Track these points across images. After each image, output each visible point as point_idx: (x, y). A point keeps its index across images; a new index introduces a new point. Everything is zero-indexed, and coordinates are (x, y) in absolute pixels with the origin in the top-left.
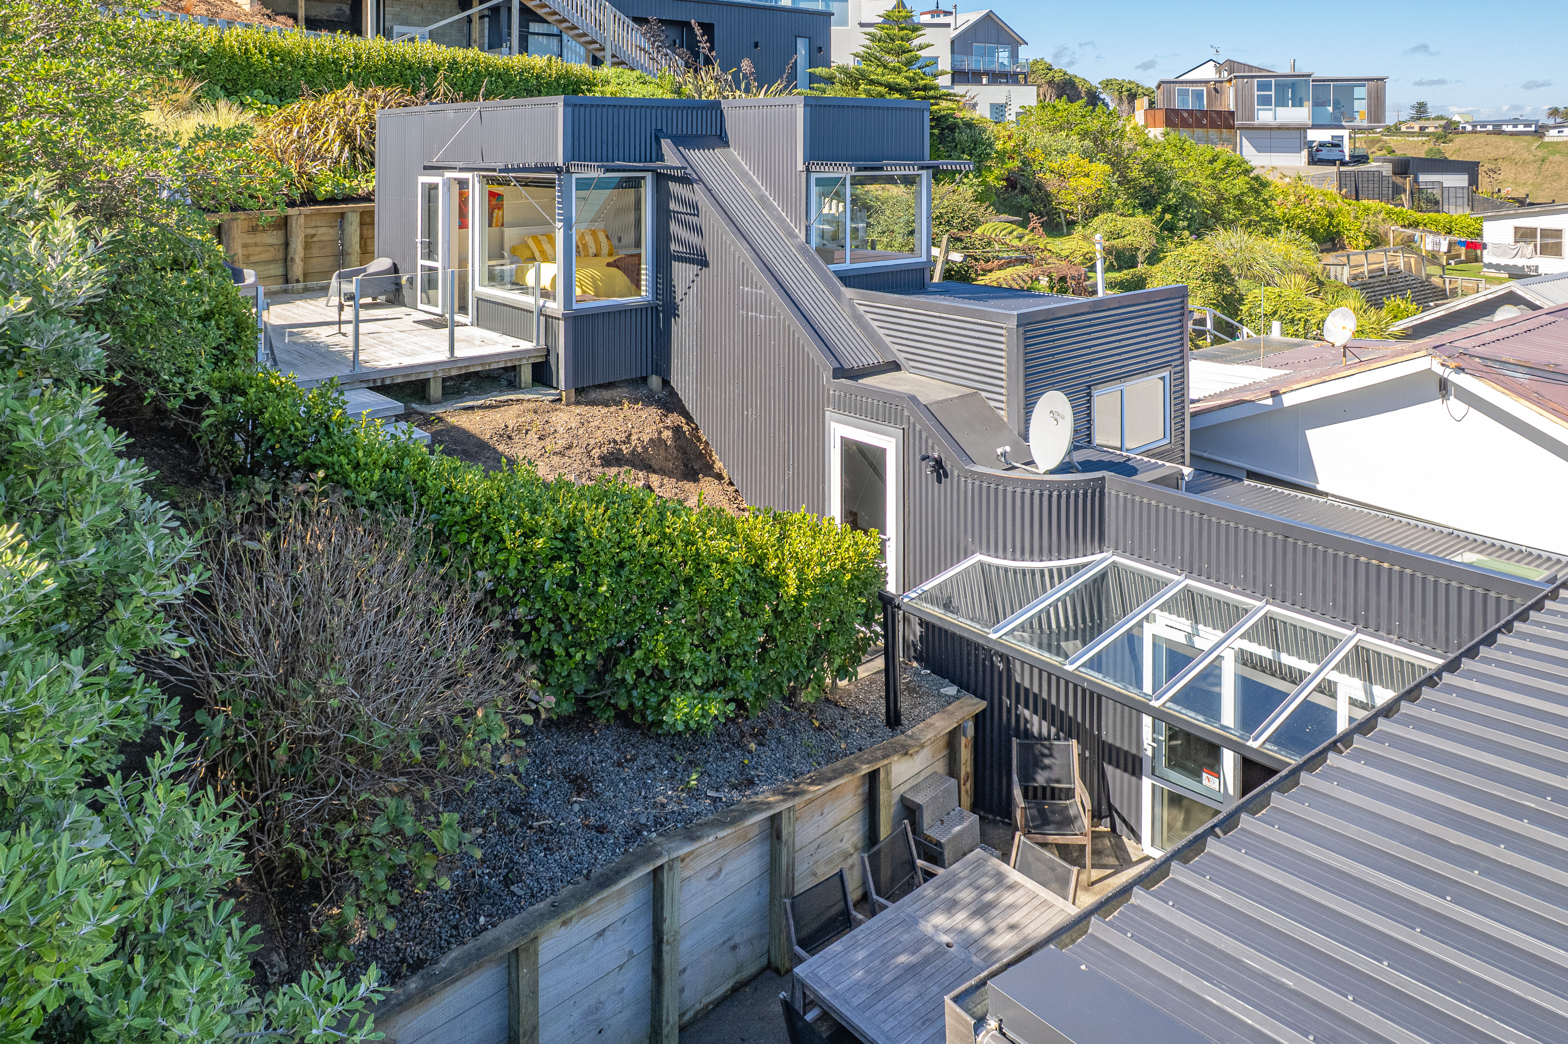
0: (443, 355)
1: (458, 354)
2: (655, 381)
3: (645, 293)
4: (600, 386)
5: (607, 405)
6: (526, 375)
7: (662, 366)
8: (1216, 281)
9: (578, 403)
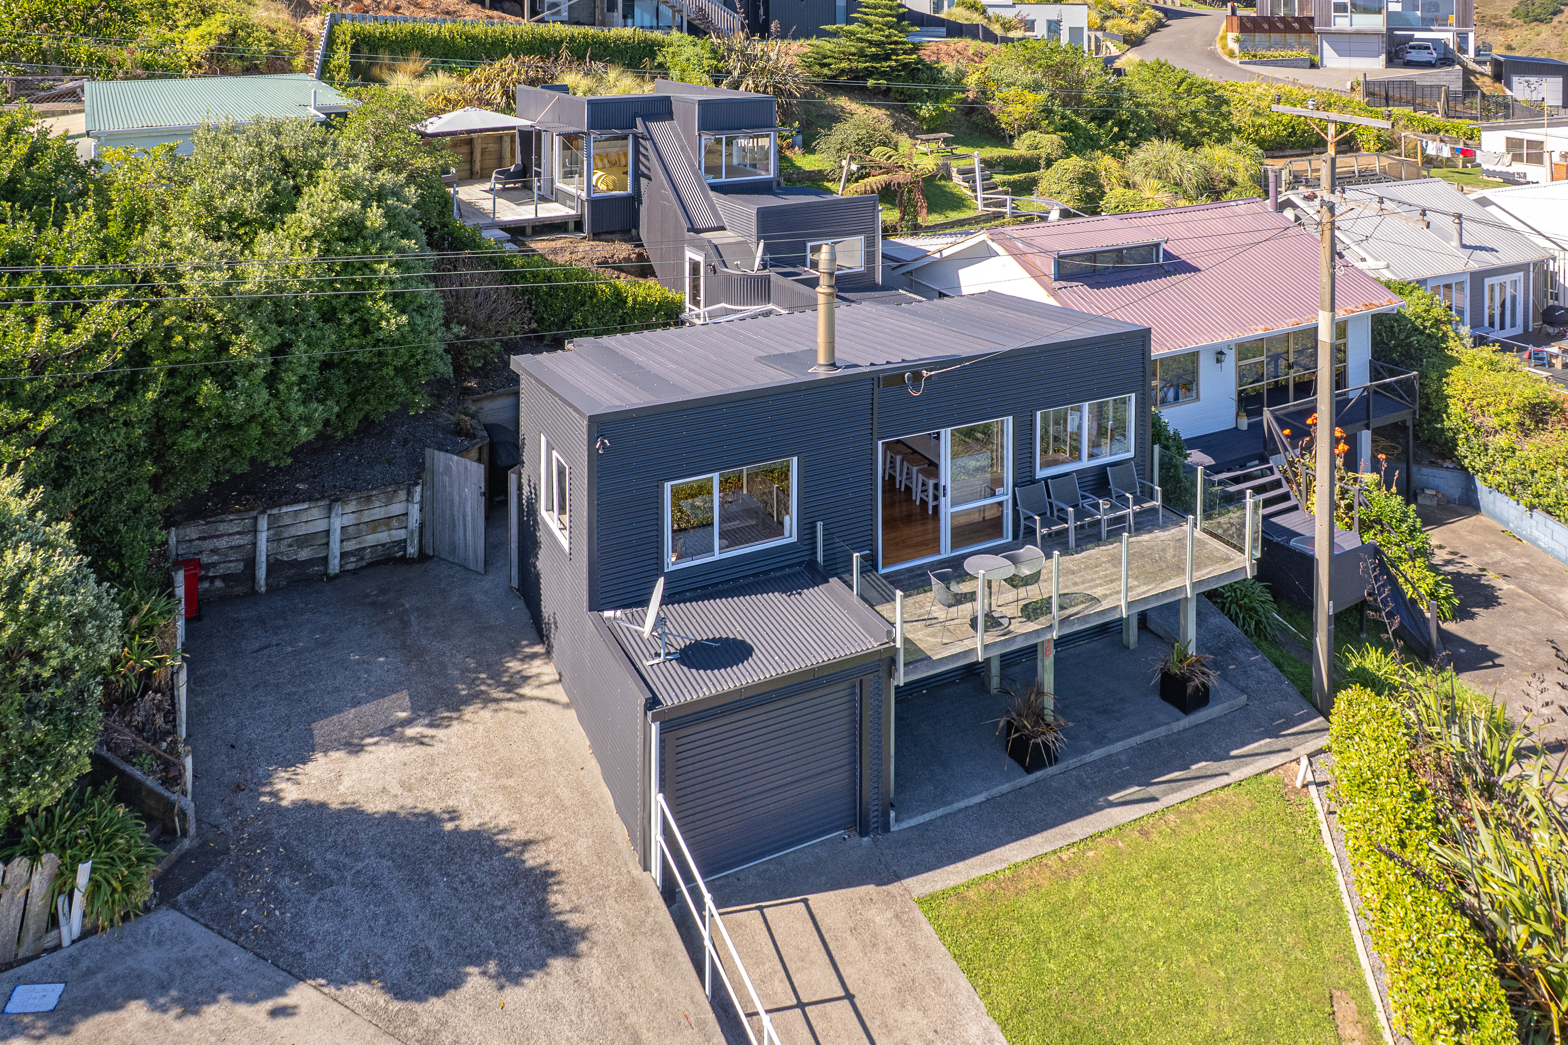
0: (533, 216)
1: (539, 215)
2: (634, 231)
3: (629, 190)
4: (607, 233)
5: (607, 241)
6: (571, 226)
7: (635, 223)
9: (594, 240)
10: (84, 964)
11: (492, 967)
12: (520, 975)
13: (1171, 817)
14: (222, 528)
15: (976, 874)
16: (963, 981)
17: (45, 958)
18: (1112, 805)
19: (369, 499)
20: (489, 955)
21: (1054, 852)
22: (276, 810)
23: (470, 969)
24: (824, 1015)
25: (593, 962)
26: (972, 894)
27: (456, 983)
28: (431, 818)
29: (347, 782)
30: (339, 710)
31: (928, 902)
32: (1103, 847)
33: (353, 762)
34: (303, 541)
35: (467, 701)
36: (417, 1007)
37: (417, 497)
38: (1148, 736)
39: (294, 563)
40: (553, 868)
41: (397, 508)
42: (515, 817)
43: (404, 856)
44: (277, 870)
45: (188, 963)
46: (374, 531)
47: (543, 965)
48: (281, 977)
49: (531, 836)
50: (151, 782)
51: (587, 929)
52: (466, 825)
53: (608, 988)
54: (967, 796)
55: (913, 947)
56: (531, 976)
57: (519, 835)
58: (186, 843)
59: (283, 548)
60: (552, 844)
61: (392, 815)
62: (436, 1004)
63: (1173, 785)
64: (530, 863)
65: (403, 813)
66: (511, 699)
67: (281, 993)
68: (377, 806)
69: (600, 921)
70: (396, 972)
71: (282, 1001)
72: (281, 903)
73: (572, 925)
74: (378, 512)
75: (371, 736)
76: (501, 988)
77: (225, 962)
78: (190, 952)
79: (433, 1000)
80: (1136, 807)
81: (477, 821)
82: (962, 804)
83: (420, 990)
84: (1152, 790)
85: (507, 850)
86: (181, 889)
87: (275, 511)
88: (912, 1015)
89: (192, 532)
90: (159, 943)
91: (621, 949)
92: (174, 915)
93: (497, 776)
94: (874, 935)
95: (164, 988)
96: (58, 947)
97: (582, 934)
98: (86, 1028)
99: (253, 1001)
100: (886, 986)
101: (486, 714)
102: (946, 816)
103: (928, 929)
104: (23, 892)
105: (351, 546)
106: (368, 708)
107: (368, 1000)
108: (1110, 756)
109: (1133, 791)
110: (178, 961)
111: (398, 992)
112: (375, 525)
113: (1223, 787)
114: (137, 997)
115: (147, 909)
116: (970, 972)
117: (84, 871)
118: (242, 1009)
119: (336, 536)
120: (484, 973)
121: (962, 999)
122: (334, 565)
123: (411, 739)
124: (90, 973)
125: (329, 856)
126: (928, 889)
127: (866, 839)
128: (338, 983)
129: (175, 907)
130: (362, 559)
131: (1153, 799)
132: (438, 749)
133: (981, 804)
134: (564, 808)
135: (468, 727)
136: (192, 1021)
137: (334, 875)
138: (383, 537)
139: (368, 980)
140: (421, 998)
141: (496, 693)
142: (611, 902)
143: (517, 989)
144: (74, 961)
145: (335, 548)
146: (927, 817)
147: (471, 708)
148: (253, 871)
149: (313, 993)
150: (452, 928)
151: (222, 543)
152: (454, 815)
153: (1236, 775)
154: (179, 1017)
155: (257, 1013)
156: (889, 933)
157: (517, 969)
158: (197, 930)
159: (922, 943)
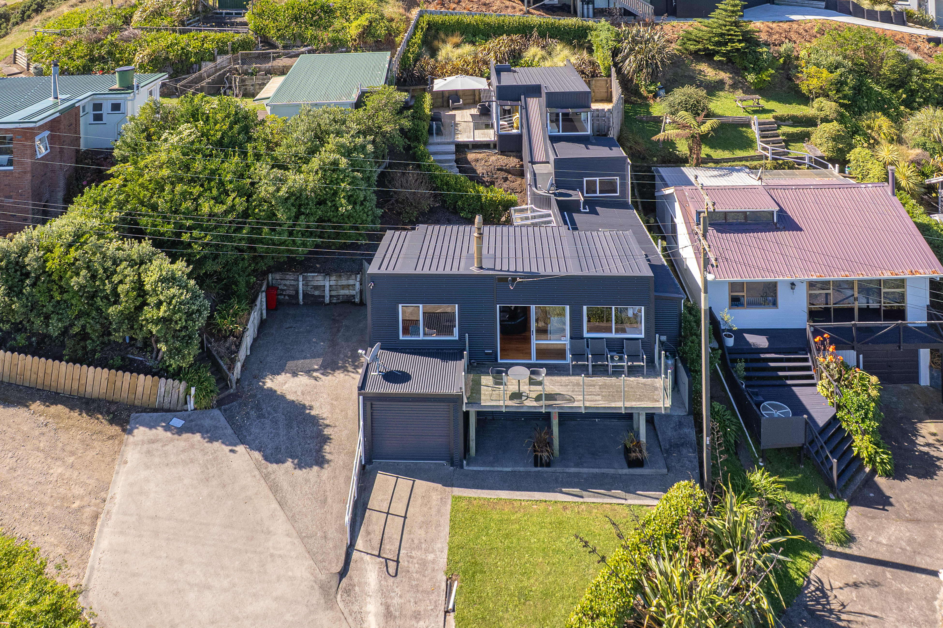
0: (472, 140)
1: (476, 139)
2: (522, 152)
4: (509, 151)
6: (492, 146)
8: (834, 141)
9: (500, 155)
10: (191, 418)
11: (296, 461)
12: (303, 467)
13: (583, 506)
14: (288, 277)
15: (482, 496)
16: (447, 529)
17: (183, 412)
18: (561, 492)
19: (340, 276)
20: (297, 457)
21: (520, 500)
22: (262, 388)
23: (290, 460)
24: (393, 520)
25: (326, 472)
26: (475, 502)
27: (283, 462)
28: (304, 406)
29: (287, 386)
30: (298, 359)
31: (457, 499)
32: (542, 506)
33: (292, 379)
34: (316, 288)
35: (338, 368)
36: (269, 464)
37: (358, 279)
38: (603, 470)
39: (313, 296)
40: (331, 437)
41: (351, 282)
42: (330, 416)
43: (290, 417)
44: (252, 408)
45: (216, 427)
46: (343, 289)
47: (311, 467)
48: (238, 441)
49: (330, 424)
50: (225, 367)
51: (331, 461)
52: (313, 413)
53: (326, 481)
54: (502, 466)
55: (439, 511)
56: (305, 468)
57: (327, 422)
58: (232, 391)
59: (309, 289)
60: (336, 429)
61: (293, 401)
62: (275, 466)
63: (596, 495)
64: (325, 433)
65: (297, 402)
66: (353, 372)
67: (235, 446)
68: (290, 397)
69: (336, 460)
70: (268, 452)
71: (234, 448)
72: (248, 418)
73: (327, 457)
74: (344, 282)
75: (302, 372)
76: (295, 468)
77: (225, 431)
78: (218, 425)
79: (275, 464)
80: (571, 497)
81: (317, 413)
82: (500, 469)
83: (273, 460)
84: (584, 493)
85: (321, 426)
86: (225, 404)
87: (305, 274)
88: (422, 532)
89: (278, 276)
90: (211, 419)
91: (337, 471)
92: (219, 412)
93: (332, 399)
94: (429, 502)
95: (207, 432)
96: (187, 410)
97: (328, 462)
98: (185, 436)
99: (227, 445)
100: (420, 519)
101: (342, 375)
102: (490, 471)
103: (449, 507)
104: (177, 391)
105: (334, 293)
106: (307, 361)
107: (257, 457)
108: (579, 473)
109: (576, 491)
110: (214, 427)
111: (266, 458)
112: (343, 287)
113: (619, 504)
114: (200, 432)
115: (213, 408)
116: (452, 528)
117: (193, 390)
118: (223, 446)
119: (327, 289)
120: (292, 462)
121: (442, 535)
122: (327, 300)
123: (314, 377)
124: (192, 421)
125: (269, 409)
126: (460, 494)
127: (452, 468)
128: (252, 449)
129: (220, 409)
130: (338, 299)
131: (582, 497)
132: (320, 383)
133: (507, 472)
134: (347, 418)
135: (334, 378)
136: (209, 445)
137: (267, 415)
138: (346, 292)
139: (260, 451)
140: (271, 462)
141: (350, 369)
142: (343, 455)
143: (300, 471)
144: (189, 416)
145: (327, 293)
146: (482, 469)
147: (339, 372)
148: (246, 406)
149: (244, 449)
150: (291, 444)
151: (288, 283)
152: (311, 408)
153: (629, 502)
154: (207, 442)
155: (227, 449)
156: (434, 503)
157: (303, 465)
158: (222, 419)
159: (443, 511)
